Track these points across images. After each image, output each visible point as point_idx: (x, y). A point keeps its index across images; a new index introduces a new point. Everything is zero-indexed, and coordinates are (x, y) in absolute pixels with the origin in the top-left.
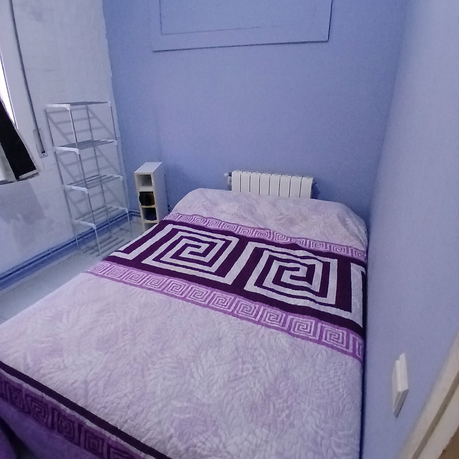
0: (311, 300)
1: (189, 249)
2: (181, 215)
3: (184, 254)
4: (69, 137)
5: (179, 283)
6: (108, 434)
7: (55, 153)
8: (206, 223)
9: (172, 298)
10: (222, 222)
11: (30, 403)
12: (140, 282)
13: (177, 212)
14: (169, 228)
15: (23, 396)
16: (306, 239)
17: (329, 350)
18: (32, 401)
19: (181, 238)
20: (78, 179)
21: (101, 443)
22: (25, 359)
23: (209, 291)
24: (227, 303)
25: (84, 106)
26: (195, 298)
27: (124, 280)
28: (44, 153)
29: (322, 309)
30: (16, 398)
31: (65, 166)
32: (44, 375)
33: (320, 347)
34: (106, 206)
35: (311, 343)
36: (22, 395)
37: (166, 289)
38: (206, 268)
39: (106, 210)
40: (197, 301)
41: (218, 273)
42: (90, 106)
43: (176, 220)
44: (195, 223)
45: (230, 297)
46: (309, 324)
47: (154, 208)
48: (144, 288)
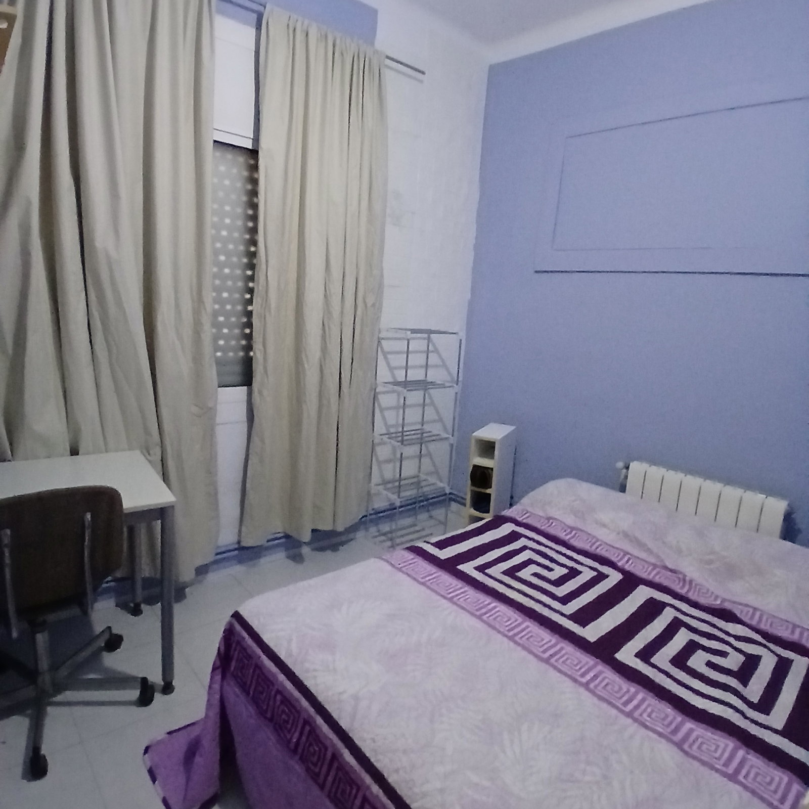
0: (737, 710)
1: (533, 568)
2: (528, 514)
3: (525, 574)
4: (396, 372)
6: (368, 780)
8: (570, 536)
10: (598, 540)
11: (278, 703)
12: (450, 593)
13: (524, 508)
14: (506, 529)
15: (273, 693)
16: (755, 609)
17: (747, 795)
18: (282, 702)
19: (524, 548)
20: (392, 430)
21: (354, 791)
22: (290, 641)
23: (554, 641)
24: (580, 668)
25: (426, 336)
27: (428, 583)
29: (754, 730)
30: (262, 693)
31: (382, 410)
32: (307, 671)
33: (731, 785)
34: (418, 476)
35: (717, 775)
36: (272, 690)
37: (487, 615)
38: (556, 605)
39: (419, 483)
40: (532, 649)
41: (574, 617)
42: (432, 336)
43: (521, 519)
44: (552, 531)
45: (588, 660)
46: (722, 745)
47: (490, 495)
48: (455, 603)
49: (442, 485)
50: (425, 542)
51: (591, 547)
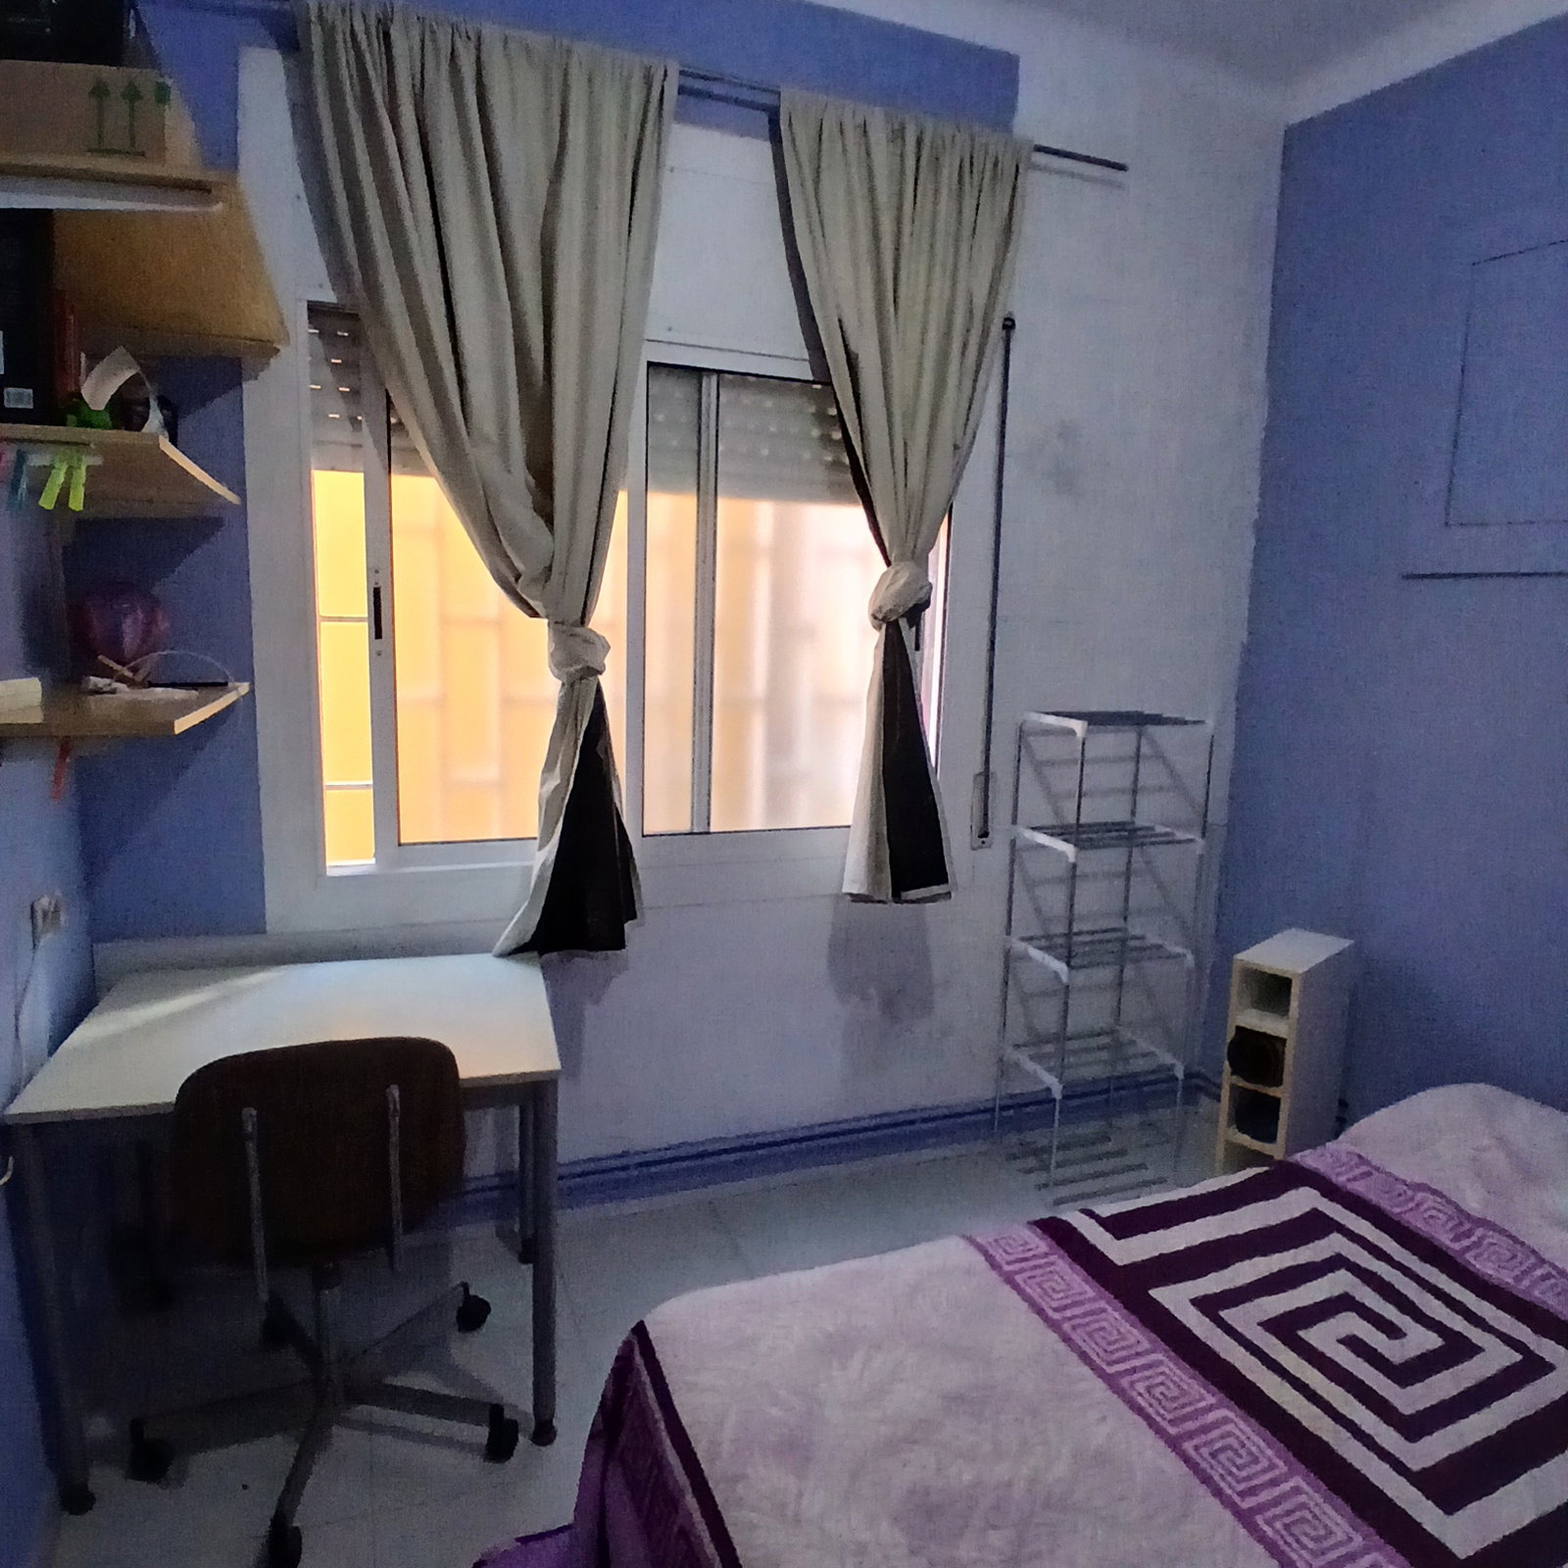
1: (1349, 1323)
2: (1364, 1169)
3: (1322, 1336)
4: (1061, 804)
5: (1254, 1444)
7: (1013, 843)
8: (1466, 1243)
9: (1202, 1490)
10: (1542, 1261)
12: (1117, 1362)
13: (1357, 1150)
14: (1299, 1201)
19: (1336, 1262)
20: (1053, 929)
26: (1290, 1539)
27: (1066, 1326)
28: (984, 839)
34: (1116, 1033)
37: (1196, 1441)
38: (1388, 1437)
39: (1116, 1047)
40: (1294, 1556)
41: (1428, 1481)
43: (1342, 1179)
44: (1417, 1222)
47: (1277, 1101)
48: (1120, 1392)
49: (1167, 1059)
50: (1083, 1211)
51: (1517, 1279)
